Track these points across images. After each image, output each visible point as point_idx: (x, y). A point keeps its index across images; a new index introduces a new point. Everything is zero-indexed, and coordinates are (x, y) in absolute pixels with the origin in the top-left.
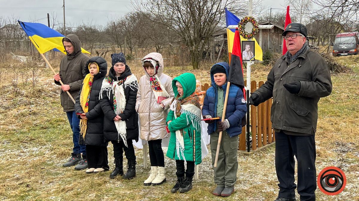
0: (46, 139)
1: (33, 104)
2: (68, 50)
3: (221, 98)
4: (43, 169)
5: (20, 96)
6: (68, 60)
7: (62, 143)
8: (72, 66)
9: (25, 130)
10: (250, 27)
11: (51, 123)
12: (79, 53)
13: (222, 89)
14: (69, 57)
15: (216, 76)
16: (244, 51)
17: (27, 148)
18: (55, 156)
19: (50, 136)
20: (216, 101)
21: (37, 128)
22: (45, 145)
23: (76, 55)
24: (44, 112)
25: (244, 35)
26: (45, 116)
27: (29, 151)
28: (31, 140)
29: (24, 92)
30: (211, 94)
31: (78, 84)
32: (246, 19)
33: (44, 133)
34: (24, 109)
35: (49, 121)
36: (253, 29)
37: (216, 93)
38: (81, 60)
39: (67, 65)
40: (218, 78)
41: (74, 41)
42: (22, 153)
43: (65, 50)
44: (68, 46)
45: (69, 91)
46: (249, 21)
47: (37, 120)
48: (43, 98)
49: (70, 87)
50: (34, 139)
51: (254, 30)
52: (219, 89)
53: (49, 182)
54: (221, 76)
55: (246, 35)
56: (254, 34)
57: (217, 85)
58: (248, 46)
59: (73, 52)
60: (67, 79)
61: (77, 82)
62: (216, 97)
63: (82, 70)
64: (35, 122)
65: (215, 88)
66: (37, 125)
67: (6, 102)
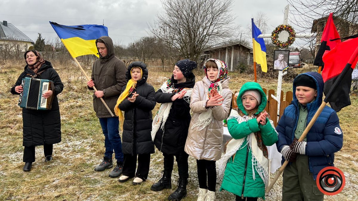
0: (88, 132)
1: (80, 98)
2: (101, 52)
3: (303, 121)
4: (82, 171)
5: (72, 91)
6: (102, 63)
7: (101, 138)
8: (105, 70)
9: (72, 121)
10: (284, 36)
11: (93, 116)
12: (112, 57)
13: (306, 109)
14: (102, 60)
15: (299, 90)
16: (277, 61)
17: (72, 142)
18: (95, 153)
19: (91, 128)
20: (296, 124)
21: (82, 120)
22: (87, 138)
23: (109, 59)
24: (88, 106)
25: (278, 44)
26: (88, 109)
27: (73, 145)
28: (76, 132)
29: (75, 87)
30: (291, 114)
31: (112, 90)
32: (282, 27)
33: (87, 125)
34: (73, 102)
35: (91, 114)
36: (289, 38)
37: (297, 113)
38: (115, 64)
39: (100, 69)
40: (301, 92)
41: (107, 43)
42: (66, 148)
43: (98, 52)
44: (101, 48)
45: (103, 97)
46: (286, 29)
47: (82, 112)
48: (88, 93)
49: (104, 94)
50: (78, 132)
51: (291, 39)
52: (302, 108)
53: (86, 196)
54: (305, 90)
55: (280, 44)
56: (290, 43)
57: (299, 102)
58: (282, 55)
59: (106, 56)
60: (100, 83)
61: (111, 88)
62: (296, 119)
63: (116, 74)
64: (81, 114)
65: (296, 108)
66: (82, 117)
67: (61, 95)
